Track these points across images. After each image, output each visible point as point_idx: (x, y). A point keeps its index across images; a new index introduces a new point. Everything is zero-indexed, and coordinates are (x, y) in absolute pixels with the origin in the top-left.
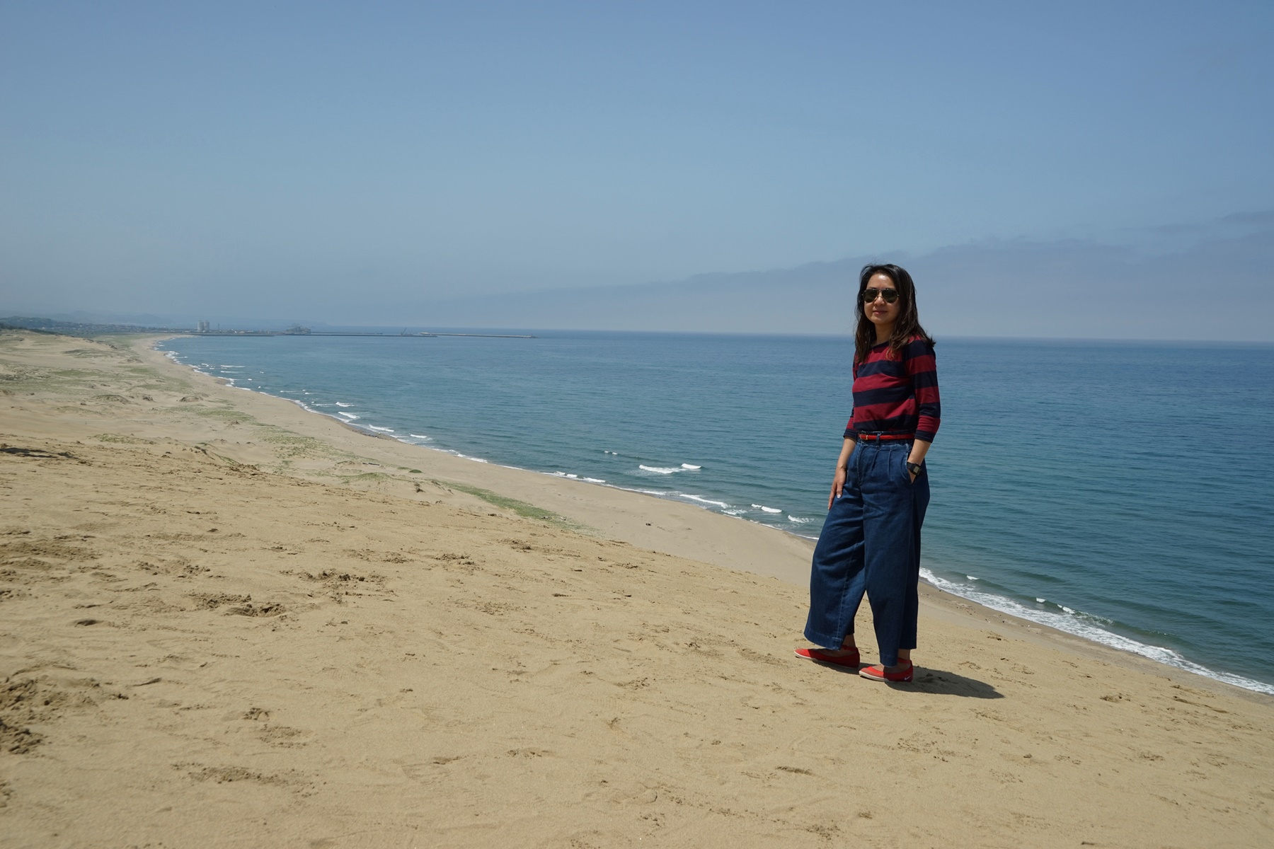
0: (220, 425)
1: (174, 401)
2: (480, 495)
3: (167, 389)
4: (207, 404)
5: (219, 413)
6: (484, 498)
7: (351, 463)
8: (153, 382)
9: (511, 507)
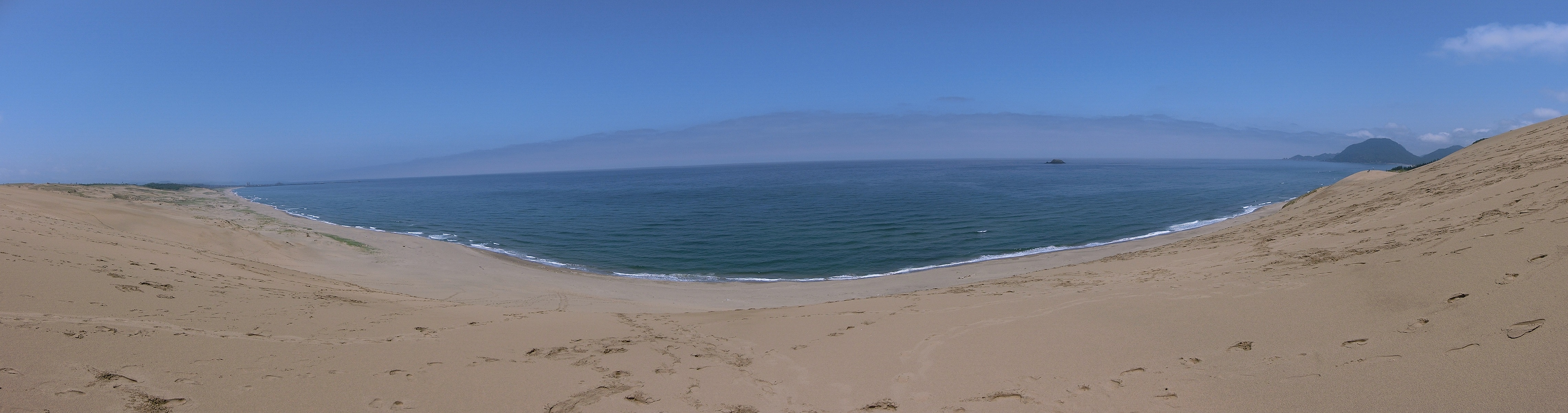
0: (243, 214)
1: (231, 207)
2: (332, 237)
3: (230, 203)
4: (241, 208)
5: (244, 211)
6: (334, 239)
7: (285, 226)
8: (226, 201)
9: (345, 242)
